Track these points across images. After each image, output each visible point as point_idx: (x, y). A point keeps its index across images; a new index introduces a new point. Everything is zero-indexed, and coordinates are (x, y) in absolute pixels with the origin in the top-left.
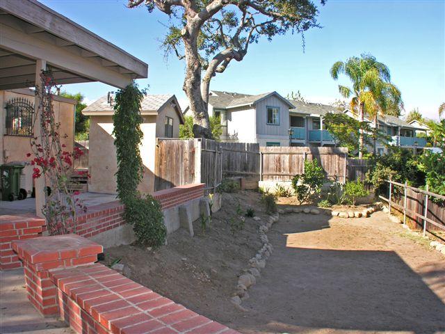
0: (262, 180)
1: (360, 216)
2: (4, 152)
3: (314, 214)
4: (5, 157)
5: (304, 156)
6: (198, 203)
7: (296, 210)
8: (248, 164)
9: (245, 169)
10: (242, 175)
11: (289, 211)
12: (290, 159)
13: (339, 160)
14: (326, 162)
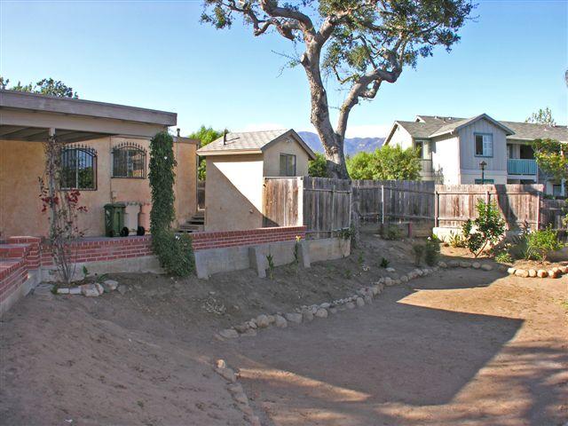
0: (438, 226)
1: (545, 275)
2: (111, 193)
3: (485, 270)
4: (112, 198)
5: (486, 196)
6: (293, 246)
7: (463, 264)
8: (420, 205)
9: (416, 213)
10: (411, 219)
11: (455, 264)
12: (471, 200)
13: (530, 200)
14: (514, 204)
